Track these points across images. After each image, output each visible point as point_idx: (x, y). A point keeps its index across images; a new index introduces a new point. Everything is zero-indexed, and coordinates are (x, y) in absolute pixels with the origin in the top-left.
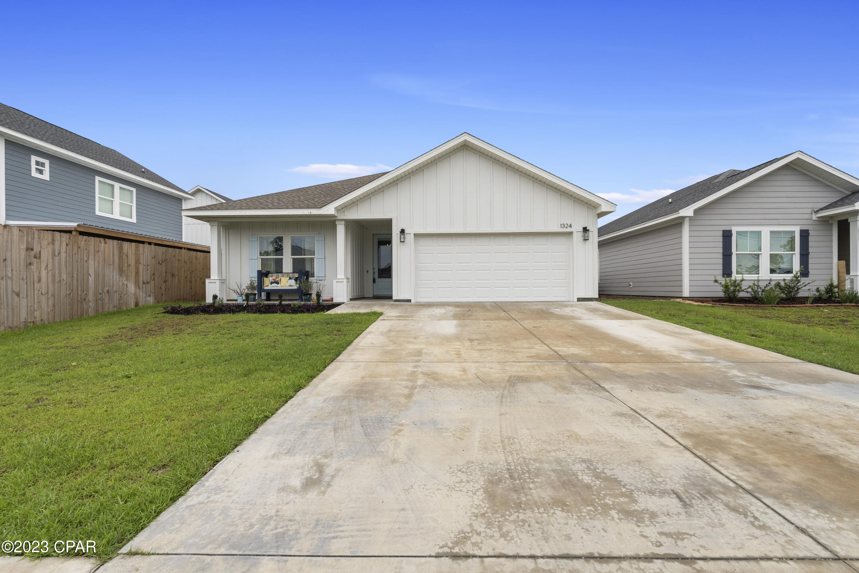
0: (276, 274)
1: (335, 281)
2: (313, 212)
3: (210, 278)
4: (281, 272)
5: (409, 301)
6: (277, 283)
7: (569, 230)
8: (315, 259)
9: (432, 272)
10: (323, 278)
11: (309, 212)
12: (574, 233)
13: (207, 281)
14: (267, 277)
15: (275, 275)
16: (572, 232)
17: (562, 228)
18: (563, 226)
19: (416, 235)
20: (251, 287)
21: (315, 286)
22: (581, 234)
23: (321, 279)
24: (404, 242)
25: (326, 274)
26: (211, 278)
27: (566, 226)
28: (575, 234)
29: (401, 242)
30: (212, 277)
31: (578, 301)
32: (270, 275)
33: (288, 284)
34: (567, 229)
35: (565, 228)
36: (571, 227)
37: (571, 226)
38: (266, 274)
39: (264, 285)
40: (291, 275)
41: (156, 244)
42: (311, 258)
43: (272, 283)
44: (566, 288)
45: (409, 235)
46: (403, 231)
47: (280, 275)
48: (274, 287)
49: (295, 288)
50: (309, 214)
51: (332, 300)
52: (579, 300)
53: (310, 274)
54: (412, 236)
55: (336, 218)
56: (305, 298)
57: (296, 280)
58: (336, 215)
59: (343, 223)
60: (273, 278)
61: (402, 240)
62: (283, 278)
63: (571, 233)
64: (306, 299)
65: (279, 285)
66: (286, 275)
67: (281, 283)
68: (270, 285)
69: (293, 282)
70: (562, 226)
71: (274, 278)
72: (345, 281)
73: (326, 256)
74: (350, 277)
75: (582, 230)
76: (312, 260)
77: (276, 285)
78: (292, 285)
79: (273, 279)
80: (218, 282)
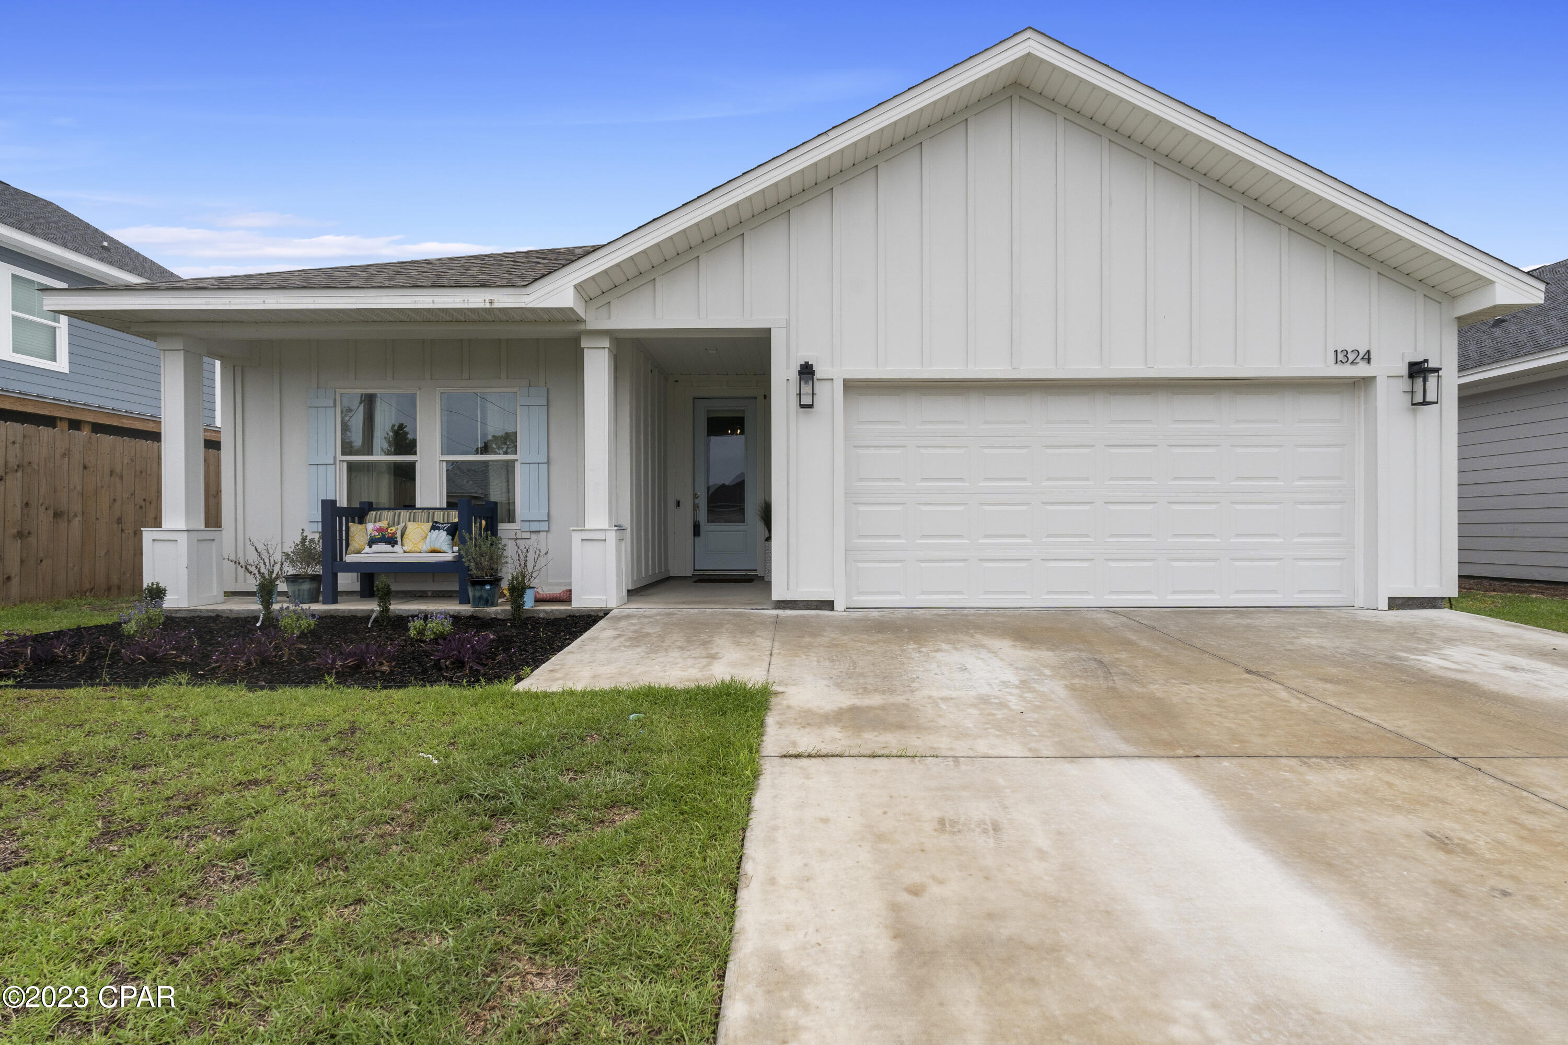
0: (391, 513)
1: (576, 538)
2: (501, 298)
3: (159, 524)
4: (411, 506)
5: (829, 605)
6: (392, 541)
7: (1362, 370)
8: (518, 466)
9: (899, 508)
10: (544, 526)
11: (487, 299)
12: (1378, 379)
13: (148, 535)
14: (361, 521)
15: (388, 515)
16: (1373, 379)
17: (1339, 366)
18: (1342, 356)
19: (853, 387)
20: (305, 553)
21: (510, 551)
22: (1405, 384)
23: (535, 526)
24: (811, 406)
25: (554, 512)
26: (164, 527)
27: (1351, 357)
28: (1381, 386)
29: (802, 406)
30: (168, 522)
31: (1391, 607)
32: (372, 514)
33: (426, 546)
34: (1354, 367)
35: (1348, 366)
36: (1369, 360)
37: (1368, 358)
38: (359, 513)
39: (350, 548)
40: (439, 516)
41: (98, 428)
42: (507, 461)
43: (372, 542)
44: (1338, 563)
45: (829, 383)
46: (807, 371)
47: (405, 514)
48: (381, 554)
49: (448, 557)
50: (488, 306)
51: (566, 598)
52: (1396, 603)
53: (501, 512)
54: (839, 387)
55: (582, 327)
56: (478, 594)
57: (453, 531)
58: (581, 312)
59: (607, 344)
60: (379, 525)
61: (806, 400)
62: (411, 526)
63: (1368, 381)
64: (480, 598)
65: (398, 548)
66: (425, 514)
67: (406, 540)
68: (367, 549)
69: (441, 539)
70: (1340, 357)
71: (383, 524)
72: (612, 537)
73: (552, 454)
74: (627, 522)
75: (1404, 371)
76: (509, 467)
77: (388, 548)
78: (437, 547)
79: (379, 530)
80: (183, 539)
